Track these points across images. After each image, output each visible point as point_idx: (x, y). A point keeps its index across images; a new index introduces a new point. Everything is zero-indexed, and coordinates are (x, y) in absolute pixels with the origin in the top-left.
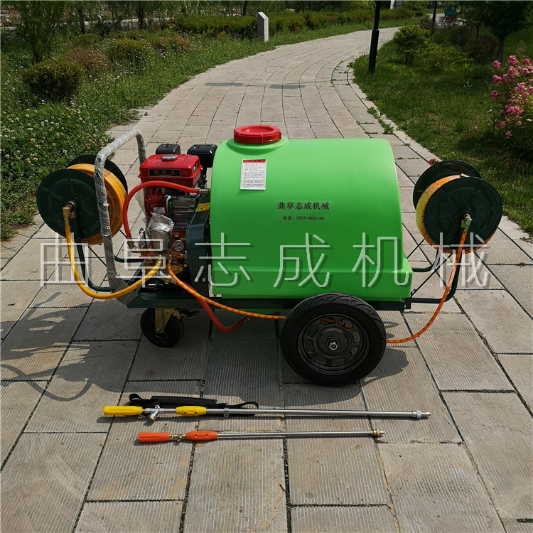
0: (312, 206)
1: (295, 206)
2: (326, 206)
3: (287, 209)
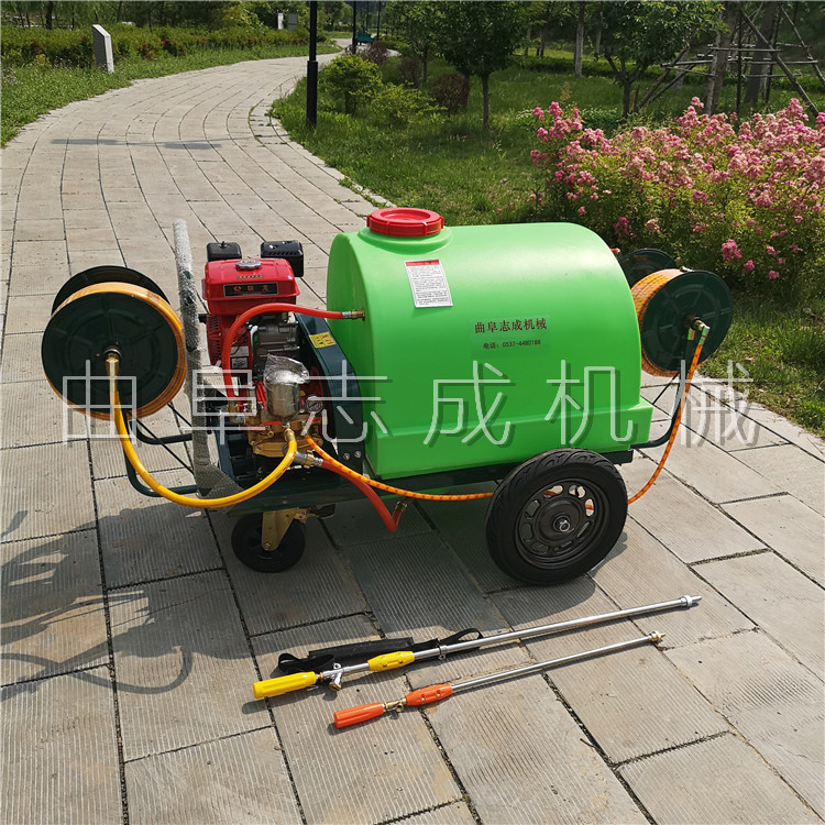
0: (523, 325)
1: (499, 326)
2: (541, 324)
3: (488, 332)
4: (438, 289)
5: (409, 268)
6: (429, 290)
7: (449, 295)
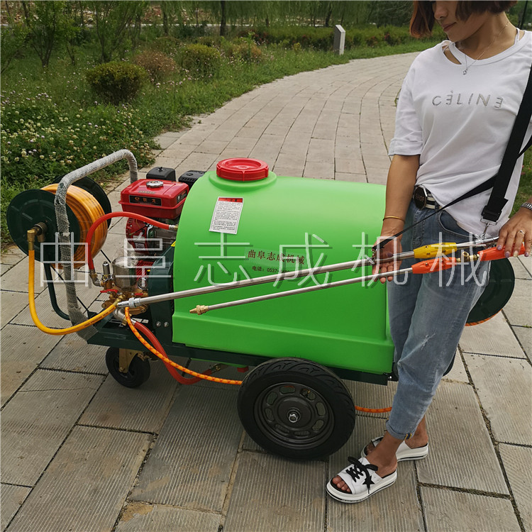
4: (232, 221)
5: (218, 203)
6: (225, 220)
7: (236, 227)
